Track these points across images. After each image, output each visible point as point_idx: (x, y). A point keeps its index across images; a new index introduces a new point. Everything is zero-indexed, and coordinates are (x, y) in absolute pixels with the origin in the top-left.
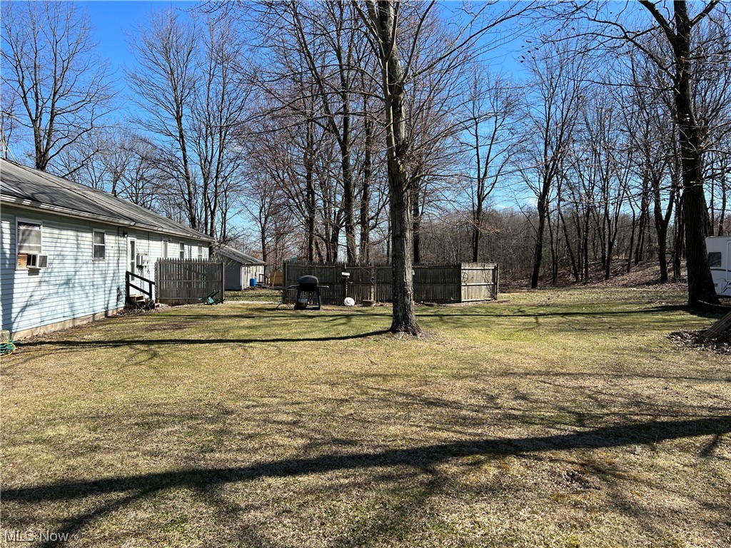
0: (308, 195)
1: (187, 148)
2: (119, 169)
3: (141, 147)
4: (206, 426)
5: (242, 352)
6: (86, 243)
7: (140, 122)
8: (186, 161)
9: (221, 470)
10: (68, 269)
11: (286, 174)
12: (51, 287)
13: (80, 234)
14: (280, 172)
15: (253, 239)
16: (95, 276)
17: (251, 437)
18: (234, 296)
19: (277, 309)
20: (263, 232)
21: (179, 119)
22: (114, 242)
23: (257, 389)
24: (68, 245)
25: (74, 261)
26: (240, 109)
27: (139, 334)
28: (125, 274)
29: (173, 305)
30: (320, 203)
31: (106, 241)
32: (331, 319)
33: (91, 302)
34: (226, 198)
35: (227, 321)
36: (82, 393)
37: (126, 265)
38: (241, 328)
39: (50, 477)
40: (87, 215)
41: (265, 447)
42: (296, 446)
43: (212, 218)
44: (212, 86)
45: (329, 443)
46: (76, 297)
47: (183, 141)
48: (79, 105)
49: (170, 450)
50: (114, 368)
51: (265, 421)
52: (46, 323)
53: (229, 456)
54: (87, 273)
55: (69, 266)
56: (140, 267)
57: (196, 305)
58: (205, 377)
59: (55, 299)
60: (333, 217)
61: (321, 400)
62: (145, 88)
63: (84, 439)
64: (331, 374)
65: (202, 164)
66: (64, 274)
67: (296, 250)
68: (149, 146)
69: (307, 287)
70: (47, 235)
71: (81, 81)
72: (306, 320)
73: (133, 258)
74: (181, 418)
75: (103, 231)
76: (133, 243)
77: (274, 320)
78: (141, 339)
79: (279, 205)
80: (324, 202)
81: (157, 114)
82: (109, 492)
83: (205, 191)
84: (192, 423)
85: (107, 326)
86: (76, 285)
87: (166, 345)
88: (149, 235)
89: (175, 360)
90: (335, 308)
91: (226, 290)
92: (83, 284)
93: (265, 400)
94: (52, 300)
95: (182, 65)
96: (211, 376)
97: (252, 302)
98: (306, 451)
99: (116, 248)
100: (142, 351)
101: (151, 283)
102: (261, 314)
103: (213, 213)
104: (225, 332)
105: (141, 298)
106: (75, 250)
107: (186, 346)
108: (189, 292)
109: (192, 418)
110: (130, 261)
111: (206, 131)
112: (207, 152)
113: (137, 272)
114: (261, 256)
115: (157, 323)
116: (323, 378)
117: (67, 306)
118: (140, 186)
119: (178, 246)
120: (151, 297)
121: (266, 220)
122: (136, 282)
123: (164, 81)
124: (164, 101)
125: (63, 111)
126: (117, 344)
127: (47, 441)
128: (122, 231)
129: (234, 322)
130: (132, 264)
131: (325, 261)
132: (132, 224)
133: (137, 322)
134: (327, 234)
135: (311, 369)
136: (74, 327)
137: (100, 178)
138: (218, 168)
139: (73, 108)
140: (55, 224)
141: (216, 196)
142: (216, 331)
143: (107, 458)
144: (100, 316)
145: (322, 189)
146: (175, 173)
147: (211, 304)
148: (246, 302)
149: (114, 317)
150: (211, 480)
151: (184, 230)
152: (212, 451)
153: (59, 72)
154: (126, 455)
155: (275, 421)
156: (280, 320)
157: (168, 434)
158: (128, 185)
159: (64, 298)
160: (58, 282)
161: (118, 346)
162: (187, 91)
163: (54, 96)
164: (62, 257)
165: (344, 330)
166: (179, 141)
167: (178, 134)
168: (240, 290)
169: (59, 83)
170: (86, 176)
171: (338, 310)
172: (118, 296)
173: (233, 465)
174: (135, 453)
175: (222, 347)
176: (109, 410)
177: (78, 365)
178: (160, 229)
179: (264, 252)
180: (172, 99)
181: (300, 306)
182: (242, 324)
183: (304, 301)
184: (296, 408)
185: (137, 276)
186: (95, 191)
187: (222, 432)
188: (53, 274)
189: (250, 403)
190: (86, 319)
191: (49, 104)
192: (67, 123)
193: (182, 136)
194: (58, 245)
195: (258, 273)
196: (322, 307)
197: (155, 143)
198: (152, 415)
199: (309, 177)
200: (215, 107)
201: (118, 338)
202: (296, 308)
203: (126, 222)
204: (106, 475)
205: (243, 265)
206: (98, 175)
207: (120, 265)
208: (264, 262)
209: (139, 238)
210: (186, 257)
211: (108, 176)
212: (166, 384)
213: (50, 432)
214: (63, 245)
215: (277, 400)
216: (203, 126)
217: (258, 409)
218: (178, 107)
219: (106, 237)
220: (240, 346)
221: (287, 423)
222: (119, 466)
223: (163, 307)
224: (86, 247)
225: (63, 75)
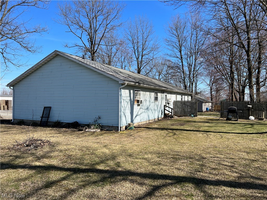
0: (231, 74)
1: (183, 61)
2: (161, 71)
3: (168, 63)
4: (196, 162)
5: (206, 136)
6: (152, 96)
7: (168, 55)
8: (183, 66)
9: (204, 180)
10: (147, 104)
11: (221, 67)
12: (143, 110)
13: (151, 93)
14: (219, 66)
15: (207, 92)
16: (155, 106)
17: (214, 169)
18: (201, 114)
19: (219, 120)
20: (211, 90)
21: (180, 52)
22: (160, 95)
23: (214, 150)
24: (147, 97)
25: (149, 102)
26: (203, 44)
27: (169, 126)
28: (164, 106)
29: (179, 117)
30: (236, 77)
31: (158, 95)
32: (243, 125)
33: (154, 115)
34: (197, 78)
35: (199, 124)
36: (154, 145)
37: (164, 103)
38: (205, 127)
39: (148, 171)
40: (153, 87)
41: (221, 174)
42: (234, 176)
43: (192, 86)
44: (192, 38)
45: (249, 177)
46: (150, 113)
47: (182, 59)
48: (149, 52)
49: (184, 169)
50: (162, 137)
51: (219, 163)
52: (142, 121)
53: (206, 175)
54: (153, 105)
55: (148, 103)
56: (168, 104)
57: (187, 117)
58: (194, 144)
59: (144, 114)
60: (242, 82)
61: (243, 158)
62: (170, 43)
63: (156, 160)
64: (246, 148)
65: (188, 66)
66: (146, 106)
67: (225, 96)
68: (170, 62)
69: (232, 111)
70: (142, 94)
71: (150, 44)
72: (232, 125)
73: (166, 100)
74: (187, 158)
75: (157, 92)
76: (166, 95)
77: (218, 124)
78: (170, 128)
79: (218, 79)
80: (238, 76)
81: (173, 51)
82: (166, 179)
83: (190, 76)
84: (191, 160)
85: (159, 123)
86: (150, 109)
87: (178, 131)
88: (171, 93)
89: (182, 136)
90: (245, 120)
91: (198, 112)
92: (152, 109)
93: (218, 156)
94: (143, 114)
95: (182, 33)
96: (196, 144)
97: (208, 117)
98: (239, 179)
99: (161, 97)
100: (171, 132)
101: (172, 109)
102: (212, 122)
103: (192, 84)
104: (199, 128)
105: (169, 114)
106: (149, 98)
107: (185, 132)
108: (185, 112)
109: (190, 158)
110: (165, 102)
111: (190, 55)
112: (190, 62)
113: (167, 105)
114: (210, 99)
115: (174, 123)
116: (243, 150)
117: (147, 116)
118: (167, 76)
119: (180, 96)
120: (172, 114)
121: (212, 85)
122: (167, 108)
123: (176, 39)
124: (176, 46)
125: (145, 55)
126: (162, 129)
127: (145, 159)
128: (163, 92)
129: (202, 124)
130: (166, 102)
131: (238, 100)
132: (166, 89)
133: (168, 122)
134: (240, 89)
135: (237, 145)
136: (149, 123)
137: (155, 75)
138: (194, 67)
139: (148, 53)
140: (144, 90)
141: (193, 78)
142: (196, 127)
143: (164, 168)
144: (156, 120)
145: (237, 71)
146: (179, 71)
147: (193, 117)
148: (206, 117)
149: (161, 120)
150: (200, 183)
151: (182, 90)
152: (199, 172)
153: (144, 43)
154: (170, 168)
155: (223, 164)
156: (220, 124)
157: (183, 163)
158: (163, 76)
159: (146, 113)
160: (145, 108)
161: (163, 130)
162: (183, 41)
163: (143, 50)
164: (146, 100)
165: (250, 130)
166: (181, 59)
167: (180, 57)
168: (202, 112)
169: (144, 46)
170: (151, 74)
171: (247, 121)
172: (162, 113)
173: (208, 179)
174: (173, 168)
175: (198, 133)
176: (162, 151)
177: (151, 136)
178: (175, 90)
179: (211, 98)
180: (178, 45)
181: (228, 119)
182: (205, 125)
183: (230, 117)
184: (232, 161)
185: (167, 107)
186: (154, 79)
187: (202, 165)
188: (143, 106)
189: (212, 156)
190: (152, 120)
191: (141, 53)
192: (146, 58)
193: (181, 58)
194: (145, 97)
195: (209, 106)
196: (239, 120)
197: (172, 61)
198: (176, 155)
199: (231, 67)
200: (193, 45)
201: (163, 127)
202: (227, 120)
203: (164, 89)
204: (164, 173)
205: (204, 102)
206: (154, 74)
207: (162, 103)
208: (211, 101)
209: (168, 94)
210: (183, 100)
211: (157, 74)
212: (180, 145)
213: (146, 156)
214: (146, 97)
215: (223, 156)
216: (189, 53)
217: (216, 159)
218: (180, 47)
219: (158, 94)
220: (205, 133)
221: (229, 166)
222: (168, 171)
223: (176, 117)
224: (152, 97)
225: (145, 43)
